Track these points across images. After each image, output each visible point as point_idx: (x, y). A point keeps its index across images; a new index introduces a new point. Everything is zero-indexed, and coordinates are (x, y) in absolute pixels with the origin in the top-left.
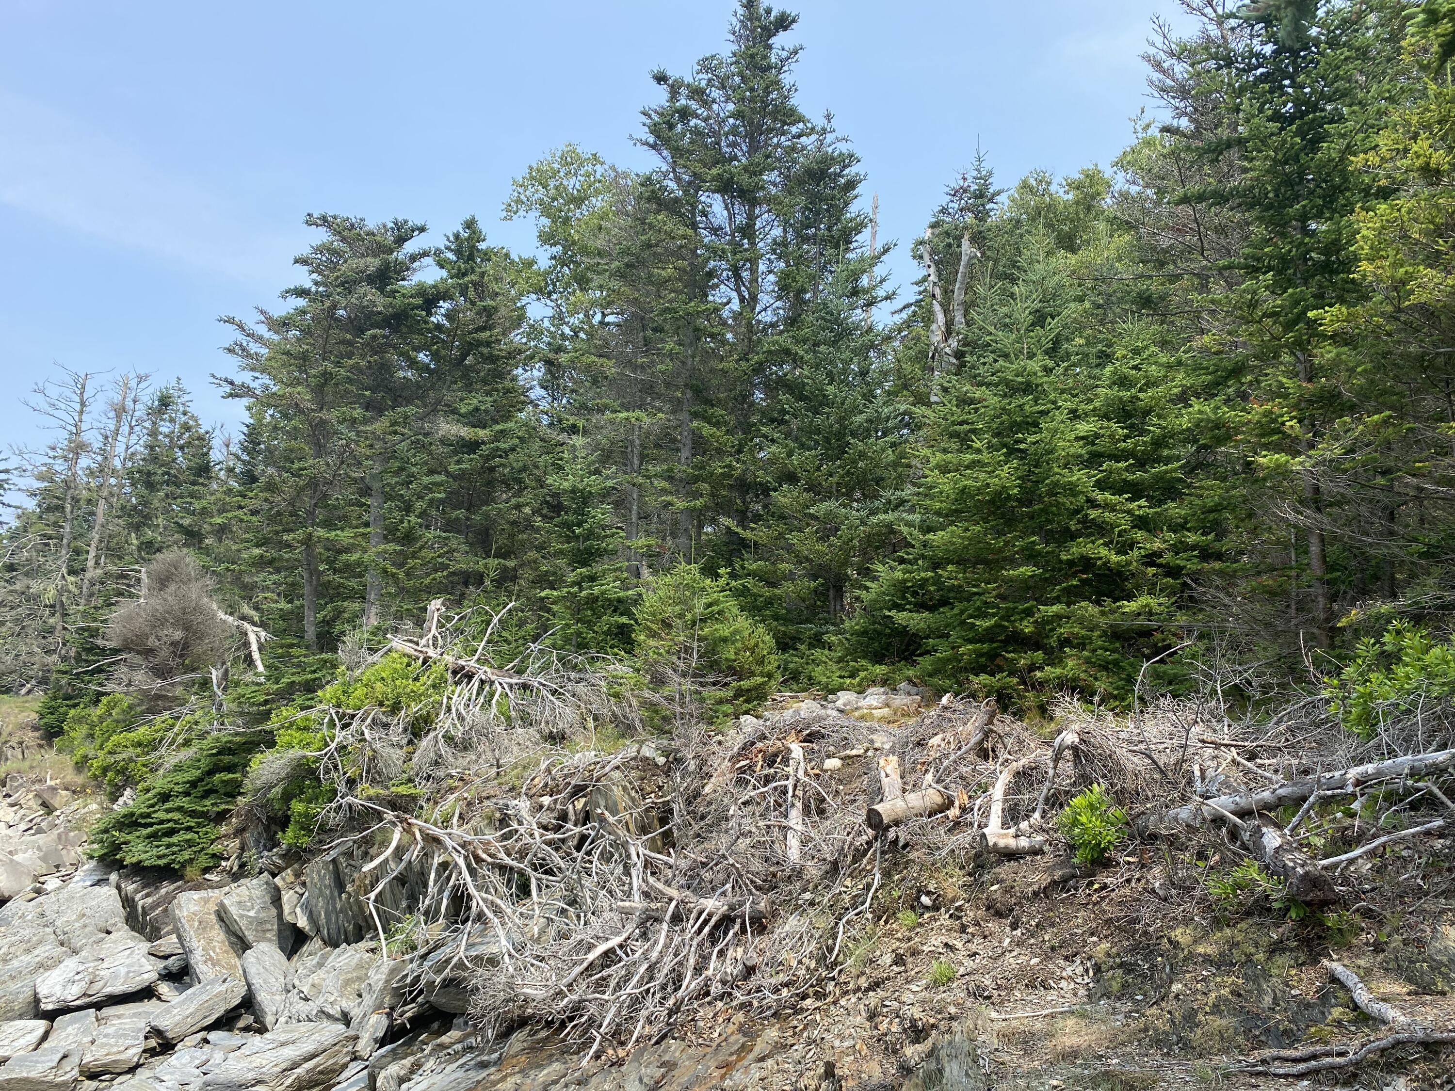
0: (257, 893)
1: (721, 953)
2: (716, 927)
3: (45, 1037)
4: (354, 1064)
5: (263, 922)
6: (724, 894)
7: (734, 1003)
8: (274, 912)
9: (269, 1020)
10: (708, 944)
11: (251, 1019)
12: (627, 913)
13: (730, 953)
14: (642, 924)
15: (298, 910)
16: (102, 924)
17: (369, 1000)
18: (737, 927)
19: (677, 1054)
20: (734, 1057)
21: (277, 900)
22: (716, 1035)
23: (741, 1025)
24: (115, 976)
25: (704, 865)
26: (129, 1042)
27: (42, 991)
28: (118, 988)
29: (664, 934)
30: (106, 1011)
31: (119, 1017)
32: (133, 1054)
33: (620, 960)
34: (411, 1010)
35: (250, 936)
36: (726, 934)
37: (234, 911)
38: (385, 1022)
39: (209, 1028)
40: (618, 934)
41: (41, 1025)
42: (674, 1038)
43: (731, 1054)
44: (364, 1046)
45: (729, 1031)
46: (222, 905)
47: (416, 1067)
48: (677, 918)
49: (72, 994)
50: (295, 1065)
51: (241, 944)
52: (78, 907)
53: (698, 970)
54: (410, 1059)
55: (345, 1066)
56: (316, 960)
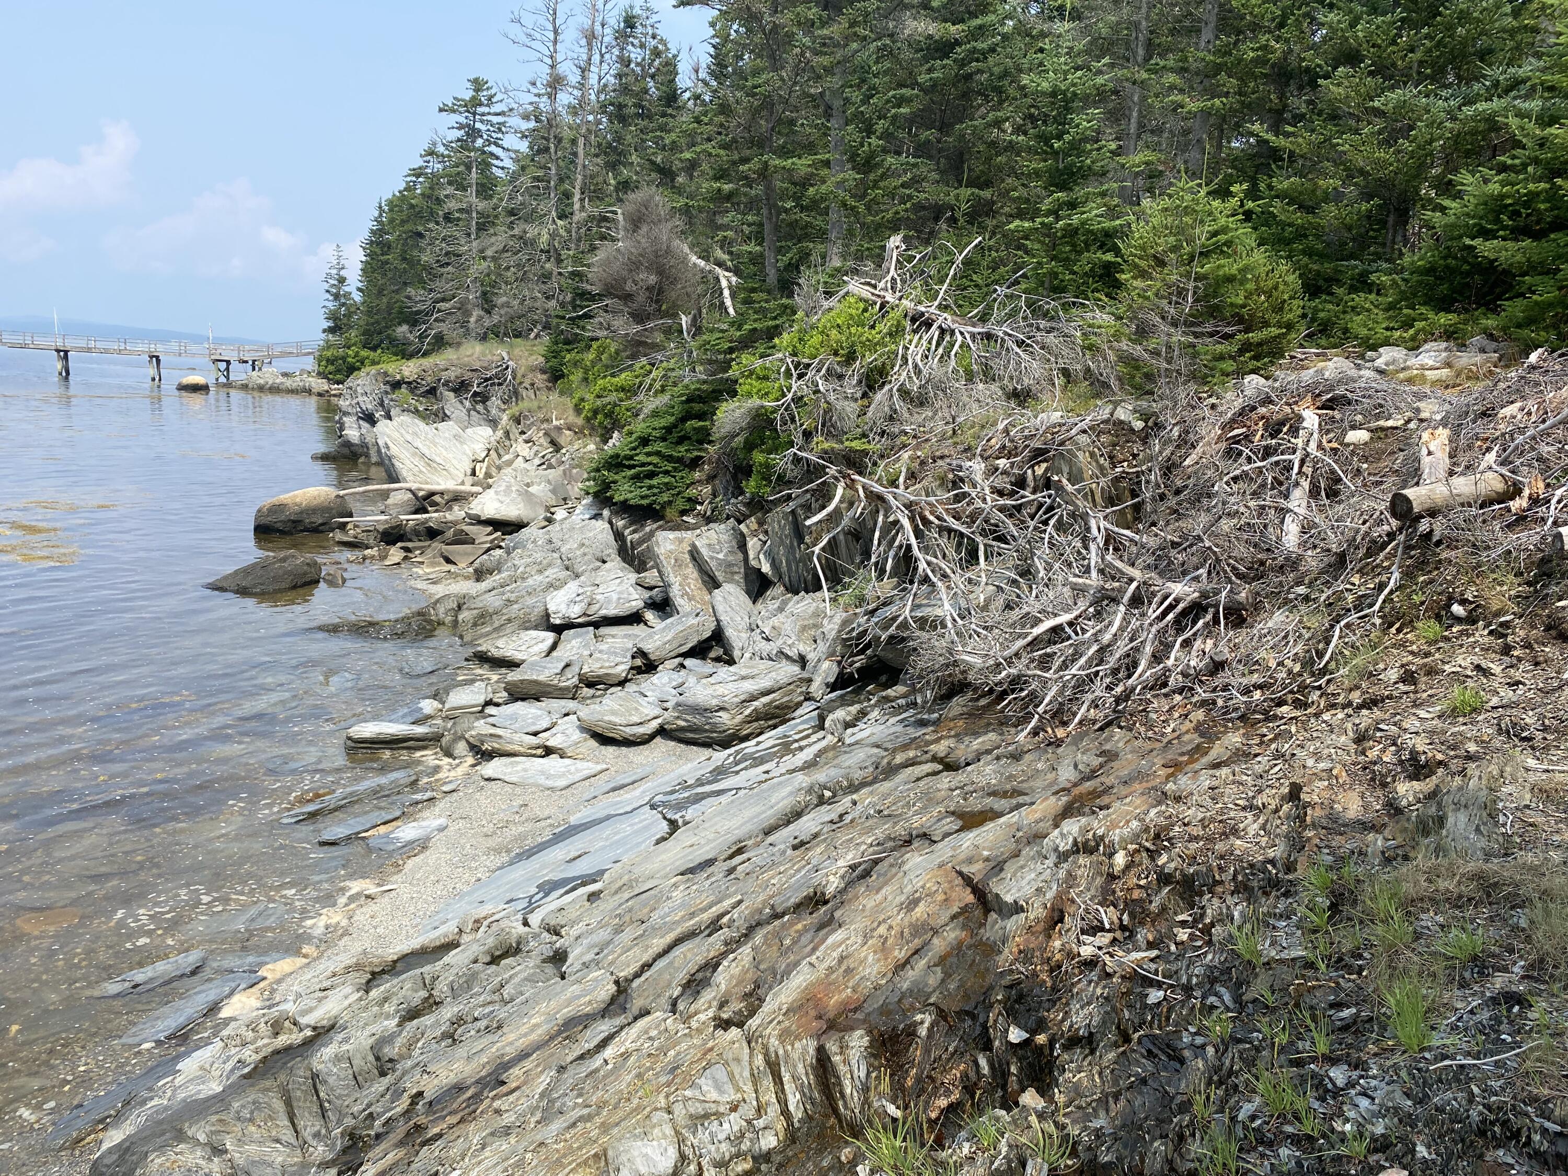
0: (725, 537)
1: (1187, 643)
2: (1184, 613)
3: (554, 647)
4: (806, 704)
5: (730, 565)
6: (1197, 579)
7: (1194, 700)
8: (740, 556)
9: (736, 654)
10: (1172, 632)
11: (721, 651)
12: (1079, 591)
13: (1198, 644)
14: (1096, 602)
15: (762, 556)
16: (599, 554)
17: (822, 647)
18: (1209, 617)
19: (1121, 744)
20: (1185, 758)
21: (742, 546)
22: (1169, 730)
23: (1199, 724)
24: (608, 600)
25: (1174, 545)
26: (618, 659)
27: (552, 608)
28: (611, 611)
29: (1120, 616)
30: (603, 630)
31: (613, 636)
32: (622, 670)
33: (1069, 638)
34: (860, 661)
35: (719, 575)
36: (1194, 623)
37: (705, 552)
38: (835, 669)
39: (685, 655)
40: (1068, 609)
41: (550, 637)
42: (1121, 727)
43: (1183, 754)
44: (816, 688)
45: (1184, 728)
46: (694, 546)
47: (863, 714)
48: (1136, 601)
49: (574, 612)
50: (753, 698)
51: (712, 583)
52: (578, 537)
53: (1157, 658)
54: (857, 707)
55: (799, 704)
56: (777, 604)
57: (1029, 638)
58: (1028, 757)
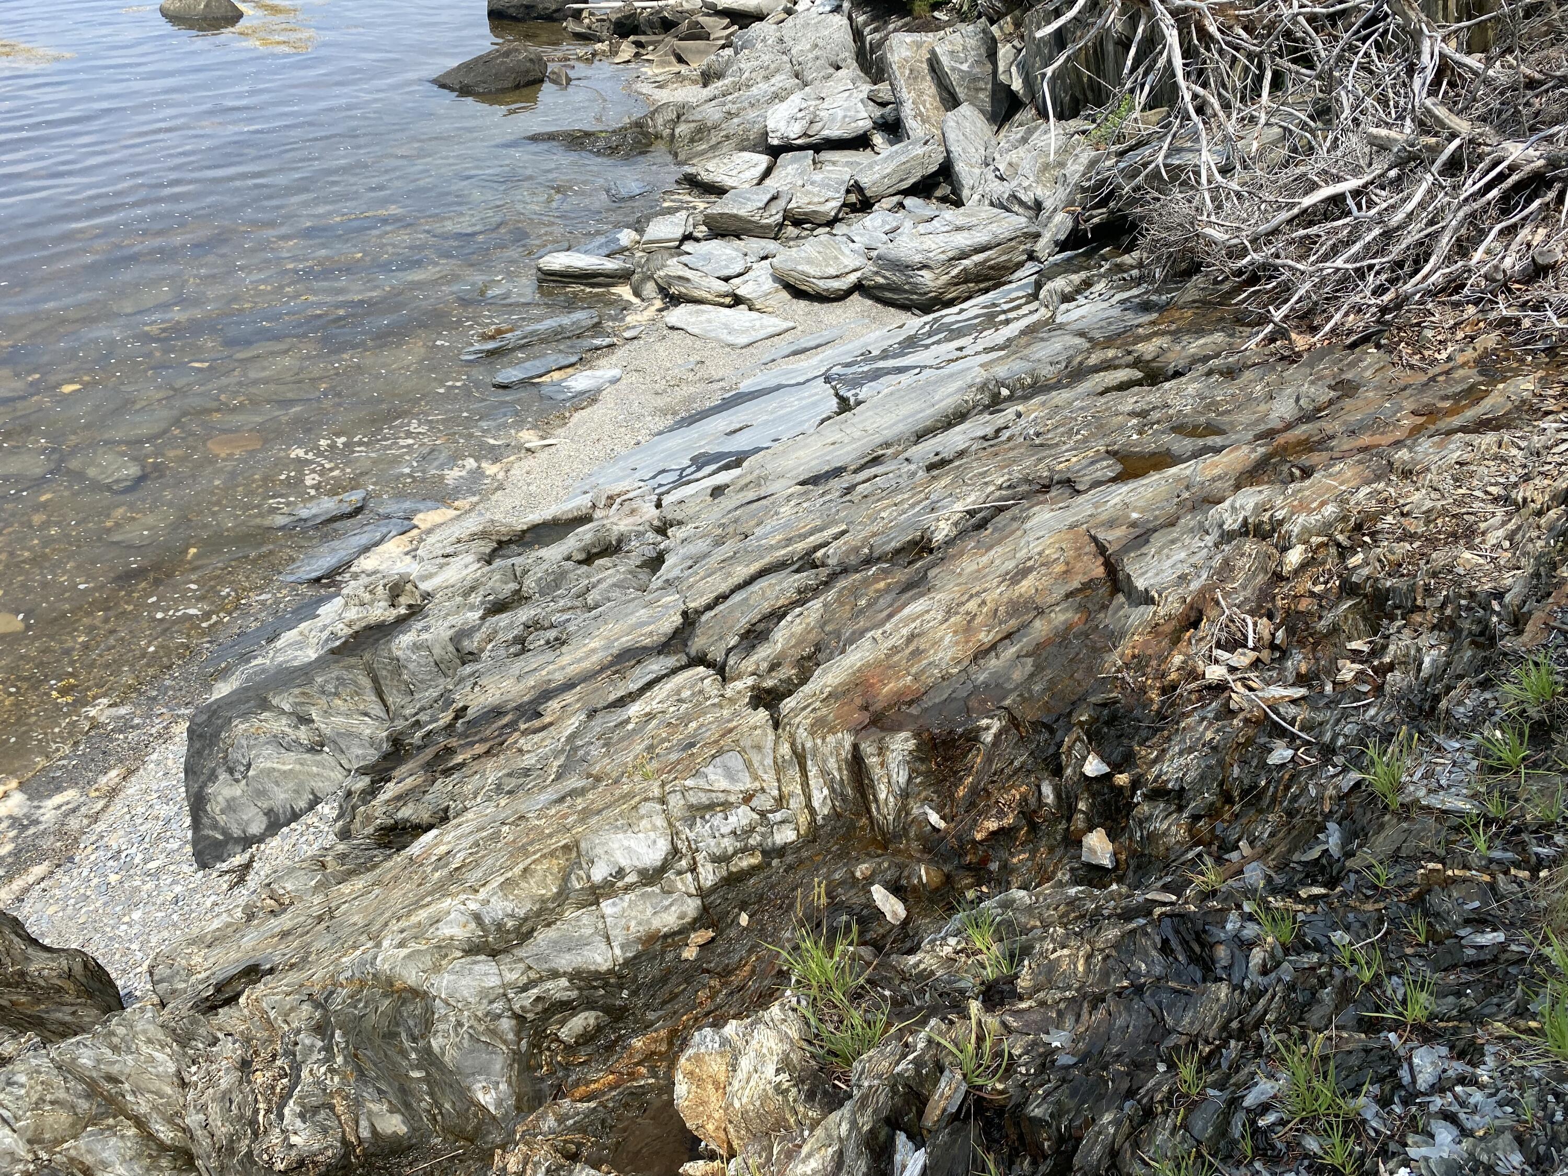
0: (972, 42)
1: (1511, 231)
2: (1518, 187)
3: (768, 173)
4: (1029, 264)
5: (975, 79)
6: (1549, 139)
7: (1492, 316)
8: (989, 67)
9: (966, 193)
10: (1494, 213)
11: (948, 190)
12: (1381, 146)
13: (1524, 234)
14: (1400, 163)
15: (1014, 69)
16: (833, 58)
17: (1062, 193)
18: (1551, 195)
19: (1368, 374)
20: (1447, 404)
21: (992, 55)
22: (1444, 355)
23: (1486, 353)
24: (833, 118)
25: (1531, 84)
26: (830, 194)
27: (771, 125)
28: (834, 132)
29: (1424, 186)
30: (826, 155)
31: (834, 163)
32: (831, 208)
33: (1349, 213)
34: (1099, 216)
35: (961, 93)
36: (1529, 201)
37: (945, 61)
38: (1070, 224)
39: (906, 192)
40: (1356, 171)
41: (763, 160)
42: (1378, 346)
43: (1445, 398)
44: (1043, 246)
45: (1460, 359)
46: (933, 53)
47: (1088, 284)
48: (1454, 166)
49: (794, 131)
50: (964, 255)
51: (951, 101)
52: (812, 35)
53: (1462, 248)
54: (1083, 275)
55: (1020, 265)
56: (1022, 131)
57: (1296, 211)
58: (1248, 375)
